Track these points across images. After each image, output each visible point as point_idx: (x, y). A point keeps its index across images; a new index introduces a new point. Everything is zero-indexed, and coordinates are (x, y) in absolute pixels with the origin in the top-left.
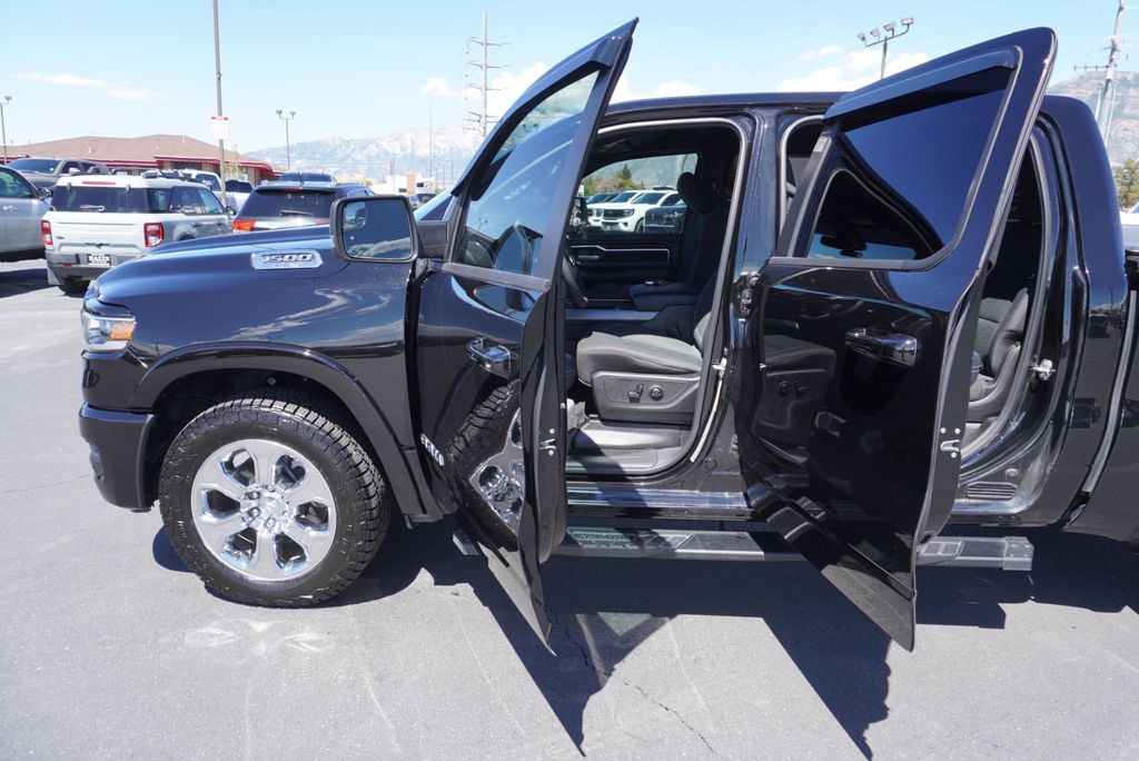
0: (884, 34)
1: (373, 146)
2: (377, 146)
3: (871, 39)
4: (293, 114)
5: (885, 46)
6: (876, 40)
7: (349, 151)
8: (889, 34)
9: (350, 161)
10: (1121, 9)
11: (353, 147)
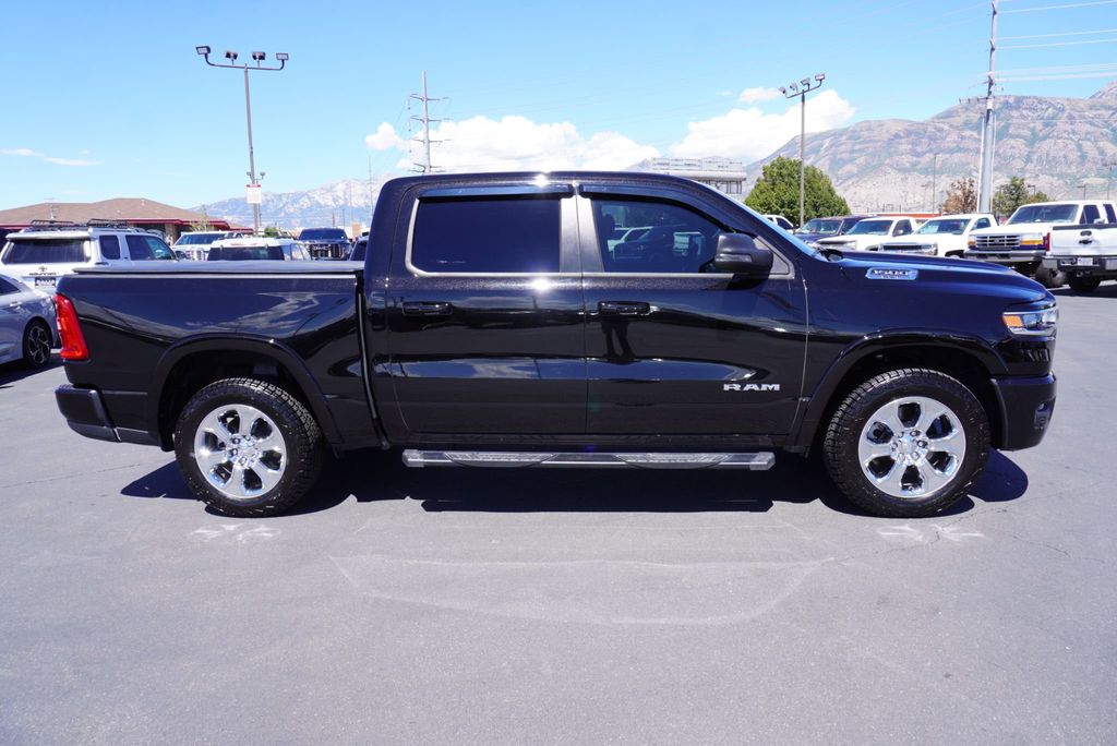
0: (801, 88)
1: (305, 199)
2: (309, 198)
3: (790, 92)
4: (263, 175)
5: (803, 97)
6: (795, 93)
7: (281, 205)
8: (806, 88)
9: (283, 214)
10: (993, 49)
11: (285, 200)
